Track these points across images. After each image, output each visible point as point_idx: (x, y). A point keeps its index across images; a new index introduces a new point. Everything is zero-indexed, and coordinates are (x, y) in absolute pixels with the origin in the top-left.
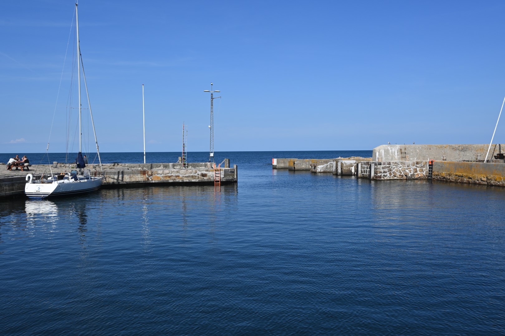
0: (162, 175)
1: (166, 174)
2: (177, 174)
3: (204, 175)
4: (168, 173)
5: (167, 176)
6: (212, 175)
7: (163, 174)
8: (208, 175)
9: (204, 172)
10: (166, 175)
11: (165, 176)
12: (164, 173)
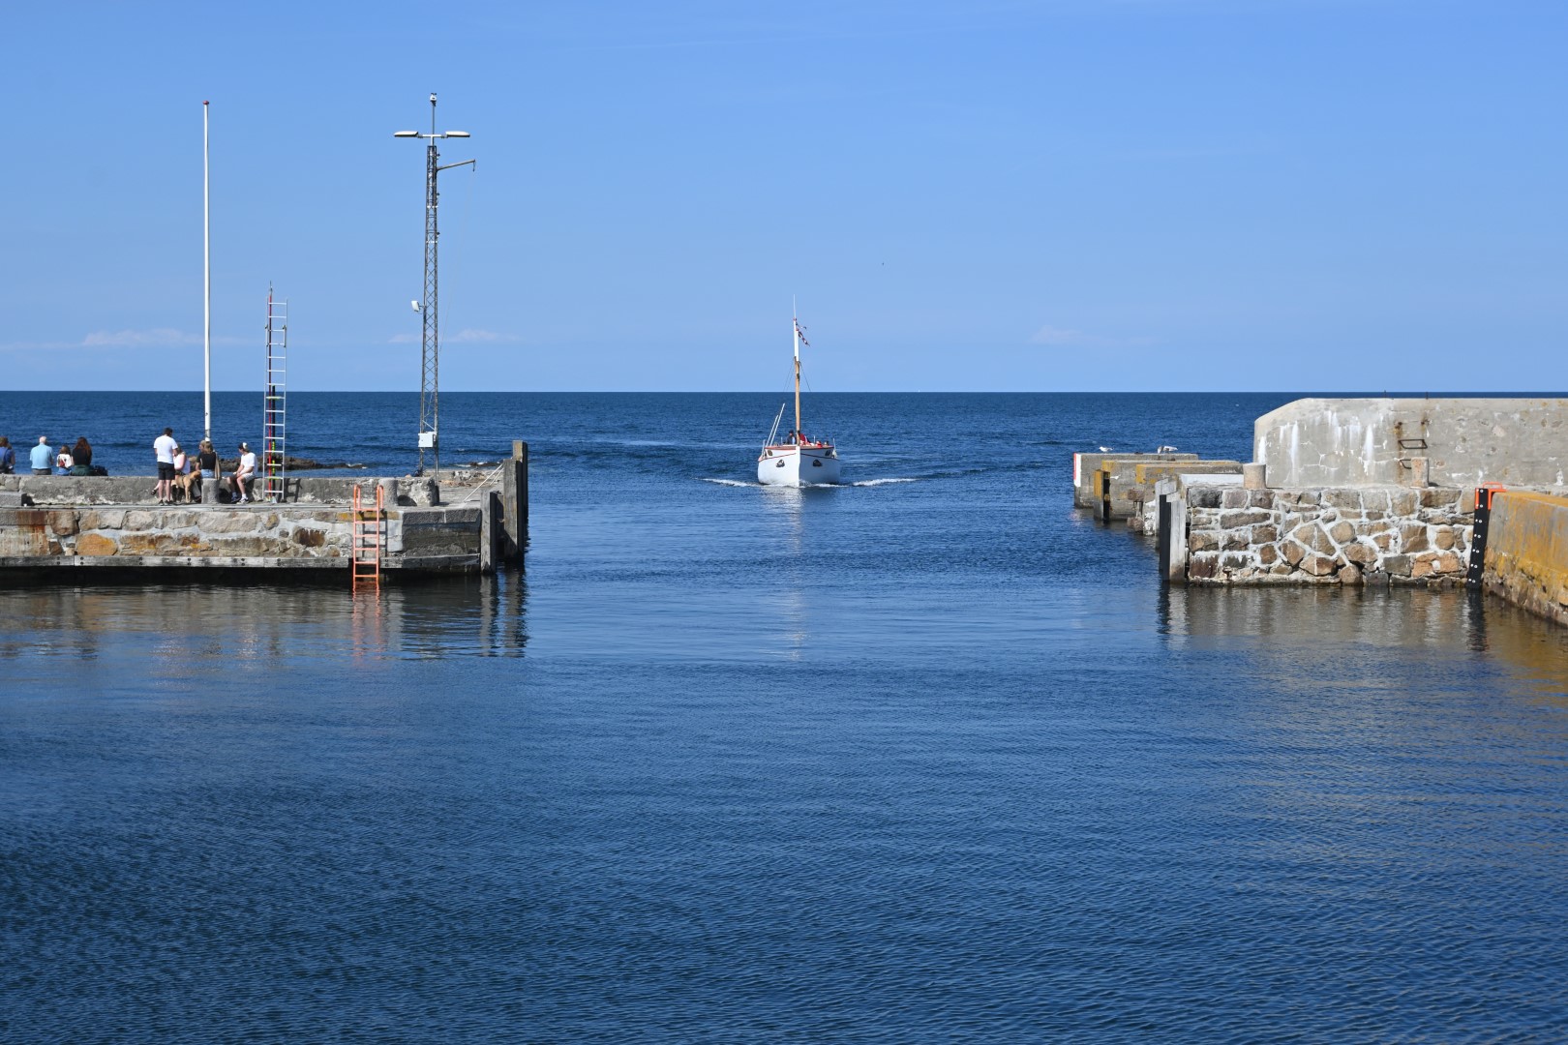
0: (124, 533)
1: (138, 530)
2: (187, 531)
3: (308, 538)
4: (149, 526)
5: (143, 538)
6: (348, 537)
7: (128, 528)
8: (327, 537)
9: (311, 524)
10: (140, 533)
11: (136, 538)
12: (131, 525)
